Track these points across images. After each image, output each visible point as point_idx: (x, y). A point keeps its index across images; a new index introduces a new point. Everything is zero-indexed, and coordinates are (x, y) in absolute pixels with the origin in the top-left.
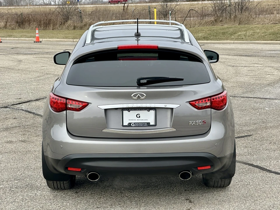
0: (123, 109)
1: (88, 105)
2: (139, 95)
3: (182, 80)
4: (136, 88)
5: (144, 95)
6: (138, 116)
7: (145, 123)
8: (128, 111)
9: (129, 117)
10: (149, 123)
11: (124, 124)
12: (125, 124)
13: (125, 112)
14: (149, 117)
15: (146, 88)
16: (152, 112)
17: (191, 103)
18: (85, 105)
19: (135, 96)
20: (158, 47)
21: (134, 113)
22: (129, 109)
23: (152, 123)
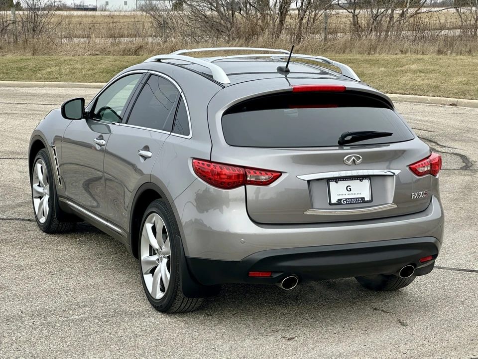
0: (329, 180)
1: (281, 175)
2: (353, 158)
3: (390, 134)
4: (337, 148)
5: (360, 158)
6: (348, 189)
7: (359, 198)
8: (336, 182)
9: (338, 191)
10: (364, 198)
11: (332, 202)
12: (334, 201)
13: (332, 184)
14: (362, 190)
15: (349, 148)
16: (366, 182)
17: (411, 166)
18: (277, 175)
19: (348, 159)
20: (345, 88)
21: (343, 184)
22: (336, 179)
23: (367, 198)
